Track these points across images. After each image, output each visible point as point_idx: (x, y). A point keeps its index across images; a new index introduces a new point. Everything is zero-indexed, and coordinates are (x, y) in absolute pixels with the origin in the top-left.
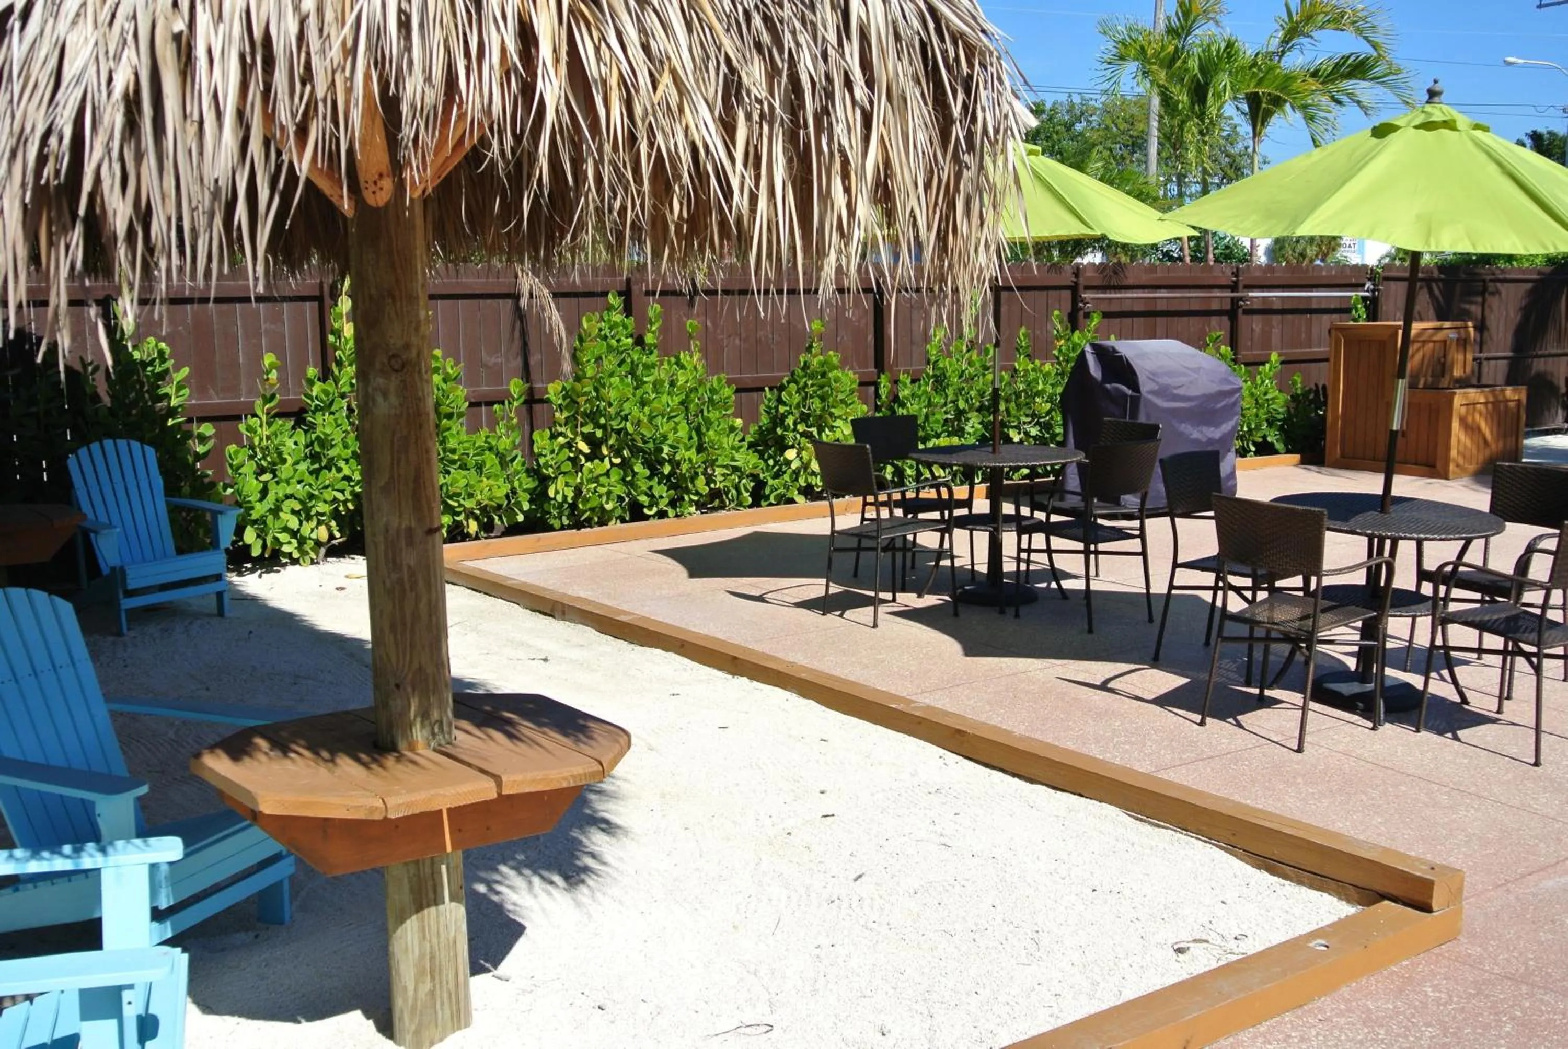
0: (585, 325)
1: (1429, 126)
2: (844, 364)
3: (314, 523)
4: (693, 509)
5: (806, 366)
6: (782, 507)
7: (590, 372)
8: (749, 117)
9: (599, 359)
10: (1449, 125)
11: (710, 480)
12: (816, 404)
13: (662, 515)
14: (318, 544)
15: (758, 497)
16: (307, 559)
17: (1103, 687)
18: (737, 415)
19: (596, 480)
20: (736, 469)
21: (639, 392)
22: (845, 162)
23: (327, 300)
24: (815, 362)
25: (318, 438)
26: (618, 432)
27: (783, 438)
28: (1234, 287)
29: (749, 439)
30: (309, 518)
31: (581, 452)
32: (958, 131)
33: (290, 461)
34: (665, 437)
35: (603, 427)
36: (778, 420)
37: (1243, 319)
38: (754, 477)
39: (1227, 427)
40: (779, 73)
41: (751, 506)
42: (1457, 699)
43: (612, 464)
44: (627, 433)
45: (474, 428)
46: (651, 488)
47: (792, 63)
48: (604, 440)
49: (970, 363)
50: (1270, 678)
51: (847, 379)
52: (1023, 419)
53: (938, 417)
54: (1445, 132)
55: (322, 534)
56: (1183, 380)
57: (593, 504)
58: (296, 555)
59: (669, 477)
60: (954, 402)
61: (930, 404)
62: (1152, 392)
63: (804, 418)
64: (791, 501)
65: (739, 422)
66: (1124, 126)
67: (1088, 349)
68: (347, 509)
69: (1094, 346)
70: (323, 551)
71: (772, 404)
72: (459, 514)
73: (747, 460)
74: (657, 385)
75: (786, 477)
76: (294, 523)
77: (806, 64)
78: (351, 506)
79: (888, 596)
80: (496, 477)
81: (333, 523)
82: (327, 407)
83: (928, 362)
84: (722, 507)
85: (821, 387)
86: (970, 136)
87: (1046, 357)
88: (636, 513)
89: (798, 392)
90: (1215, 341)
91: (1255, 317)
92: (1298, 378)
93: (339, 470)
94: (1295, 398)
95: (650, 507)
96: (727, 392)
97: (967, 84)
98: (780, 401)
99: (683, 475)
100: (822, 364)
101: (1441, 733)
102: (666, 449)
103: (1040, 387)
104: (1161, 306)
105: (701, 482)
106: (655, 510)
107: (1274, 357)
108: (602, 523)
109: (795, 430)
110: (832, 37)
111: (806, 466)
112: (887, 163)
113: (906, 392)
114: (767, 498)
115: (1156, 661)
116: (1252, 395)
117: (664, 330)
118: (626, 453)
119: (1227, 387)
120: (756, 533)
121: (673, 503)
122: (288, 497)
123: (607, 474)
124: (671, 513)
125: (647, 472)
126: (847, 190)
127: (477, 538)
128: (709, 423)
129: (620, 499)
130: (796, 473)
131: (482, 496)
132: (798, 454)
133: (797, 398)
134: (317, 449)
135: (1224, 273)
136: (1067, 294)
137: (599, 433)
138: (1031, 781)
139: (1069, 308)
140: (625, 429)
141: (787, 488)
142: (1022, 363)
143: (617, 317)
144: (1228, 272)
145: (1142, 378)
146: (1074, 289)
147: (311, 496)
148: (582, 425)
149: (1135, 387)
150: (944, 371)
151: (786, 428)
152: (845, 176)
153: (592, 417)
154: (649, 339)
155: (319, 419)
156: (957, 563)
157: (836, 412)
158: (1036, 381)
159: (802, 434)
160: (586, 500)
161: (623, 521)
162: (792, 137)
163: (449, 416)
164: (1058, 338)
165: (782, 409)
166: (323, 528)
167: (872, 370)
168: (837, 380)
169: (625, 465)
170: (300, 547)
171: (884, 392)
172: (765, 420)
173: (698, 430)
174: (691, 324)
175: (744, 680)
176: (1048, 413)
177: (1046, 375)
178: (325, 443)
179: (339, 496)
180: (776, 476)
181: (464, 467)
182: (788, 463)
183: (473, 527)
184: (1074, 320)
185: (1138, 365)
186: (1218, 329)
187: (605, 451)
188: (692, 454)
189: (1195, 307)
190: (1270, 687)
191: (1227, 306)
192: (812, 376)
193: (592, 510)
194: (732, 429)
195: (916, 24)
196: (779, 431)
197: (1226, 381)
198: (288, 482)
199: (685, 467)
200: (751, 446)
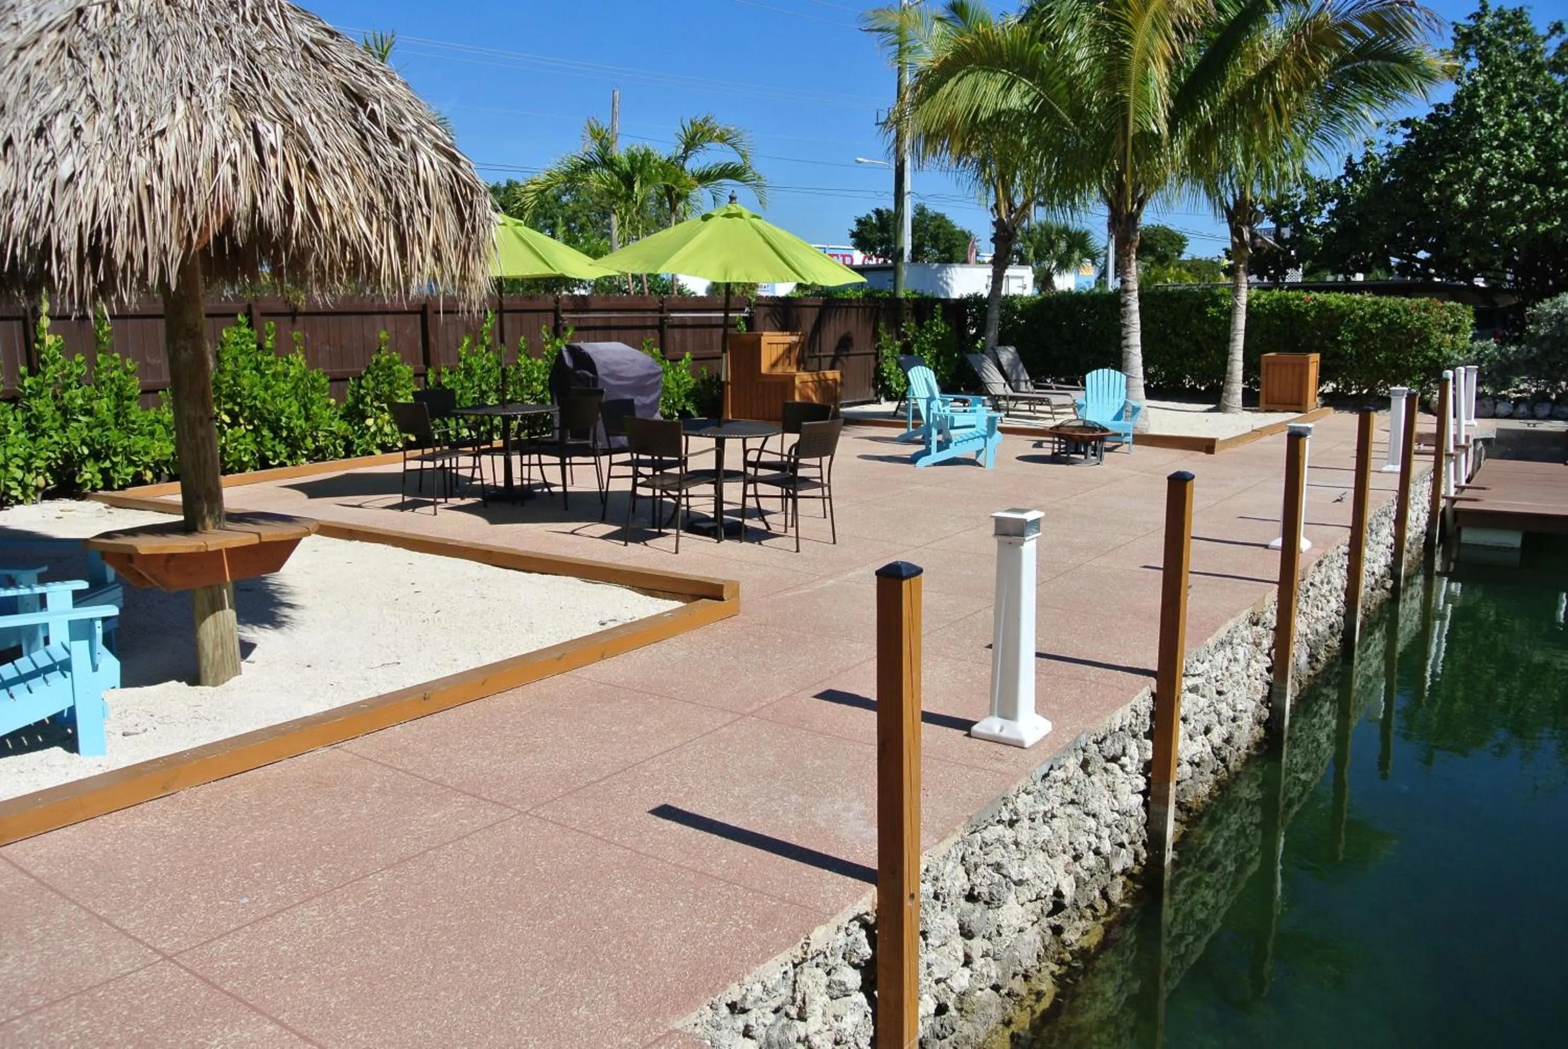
0: (225, 335)
1: (728, 216)
2: (403, 361)
3: (34, 474)
4: (304, 460)
5: (378, 362)
6: (366, 458)
7: (228, 367)
8: (378, 219)
9: (235, 359)
10: (740, 215)
11: (315, 440)
12: (386, 388)
13: (282, 464)
14: (37, 489)
15: (349, 451)
16: (29, 500)
17: (572, 533)
18: (330, 396)
19: (236, 440)
20: (332, 433)
21: (264, 381)
22: (420, 238)
23: (30, 320)
24: (383, 360)
25: (33, 415)
26: (250, 408)
27: (364, 411)
28: (661, 310)
29: (340, 413)
30: (29, 471)
31: (224, 422)
32: (468, 225)
33: (13, 431)
34: (282, 412)
35: (239, 404)
36: (360, 399)
37: (669, 332)
38: (345, 438)
39: (653, 397)
40: (390, 201)
41: (344, 457)
42: (765, 528)
43: (247, 430)
44: (257, 408)
45: (146, 408)
46: (274, 446)
47: (397, 198)
48: (242, 411)
49: (488, 360)
50: (664, 523)
51: (406, 371)
52: (526, 397)
53: (468, 395)
54: (736, 219)
55: (41, 481)
56: (624, 367)
57: (235, 456)
58: (21, 497)
59: (286, 439)
60: (479, 386)
61: (463, 387)
62: (607, 375)
63: (377, 398)
64: (372, 453)
65: (333, 401)
66: (597, 199)
67: (564, 348)
68: (57, 464)
69: (567, 346)
70: (40, 495)
71: (355, 389)
72: (138, 466)
73: (339, 426)
74: (274, 375)
75: (368, 437)
76: (19, 474)
77: (402, 196)
78: (60, 462)
79: (443, 500)
80: (164, 440)
81: (48, 475)
82: (38, 394)
83: (460, 360)
84: (324, 459)
85: (389, 376)
86: (473, 227)
87: (539, 356)
88: (264, 463)
89: (373, 379)
90: (648, 344)
91: (676, 330)
92: (704, 369)
93: (51, 437)
94: (703, 381)
95: (274, 460)
96: (323, 380)
97: (471, 204)
98: (360, 386)
99: (296, 438)
100: (389, 361)
101: (753, 542)
102: (284, 419)
103: (536, 375)
104: (614, 323)
105: (309, 441)
106: (277, 461)
107: (688, 355)
108: (241, 470)
109: (372, 405)
110: (412, 187)
111: (380, 429)
112: (438, 238)
113: (446, 380)
114: (355, 452)
115: (603, 520)
116: (674, 379)
117: (277, 339)
118: (256, 422)
119: (652, 371)
120: (347, 475)
121: (289, 457)
122: (16, 456)
123: (244, 436)
124: (289, 463)
125: (271, 435)
126: (421, 251)
127: (152, 483)
128: (312, 402)
129: (253, 454)
130: (374, 435)
131: (155, 453)
132: (375, 422)
133: (372, 384)
134: (33, 422)
135: (654, 301)
136: (551, 315)
137: (237, 409)
138: (530, 572)
139: (552, 323)
140: (255, 405)
141: (368, 445)
142: (522, 360)
143: (245, 330)
144: (657, 300)
145: (598, 367)
146: (556, 311)
147: (31, 456)
148: (225, 403)
149: (594, 372)
150: (471, 366)
151: (366, 404)
152: (420, 244)
153: (231, 397)
154: (268, 344)
155: (33, 402)
156: (485, 482)
157: (400, 393)
158: (532, 371)
159: (377, 408)
160: (229, 455)
161: (256, 469)
162: (397, 228)
163: (129, 398)
164: (547, 343)
165: (362, 392)
166: (40, 478)
167: (422, 365)
168: (399, 371)
169: (256, 430)
170: (24, 493)
171: (431, 379)
172: (350, 399)
173: (305, 406)
174: (296, 335)
175: (357, 542)
176: (542, 392)
177: (539, 367)
178: (39, 418)
179: (53, 456)
180: (360, 437)
181: (141, 434)
182: (368, 428)
183: (149, 475)
184: (557, 332)
185: (598, 359)
186: (652, 337)
187: (242, 421)
188: (302, 422)
189: (636, 323)
190: (666, 528)
191: (657, 323)
192: (382, 369)
193: (234, 461)
194: (328, 405)
195: (448, 178)
196: (361, 406)
197: (651, 367)
198: (13, 445)
199: (297, 431)
200: (342, 417)
